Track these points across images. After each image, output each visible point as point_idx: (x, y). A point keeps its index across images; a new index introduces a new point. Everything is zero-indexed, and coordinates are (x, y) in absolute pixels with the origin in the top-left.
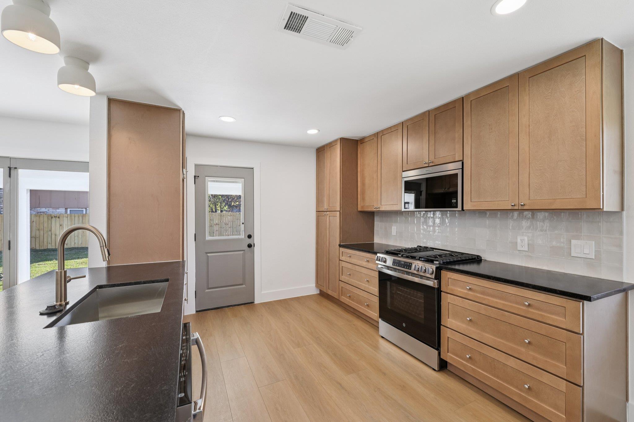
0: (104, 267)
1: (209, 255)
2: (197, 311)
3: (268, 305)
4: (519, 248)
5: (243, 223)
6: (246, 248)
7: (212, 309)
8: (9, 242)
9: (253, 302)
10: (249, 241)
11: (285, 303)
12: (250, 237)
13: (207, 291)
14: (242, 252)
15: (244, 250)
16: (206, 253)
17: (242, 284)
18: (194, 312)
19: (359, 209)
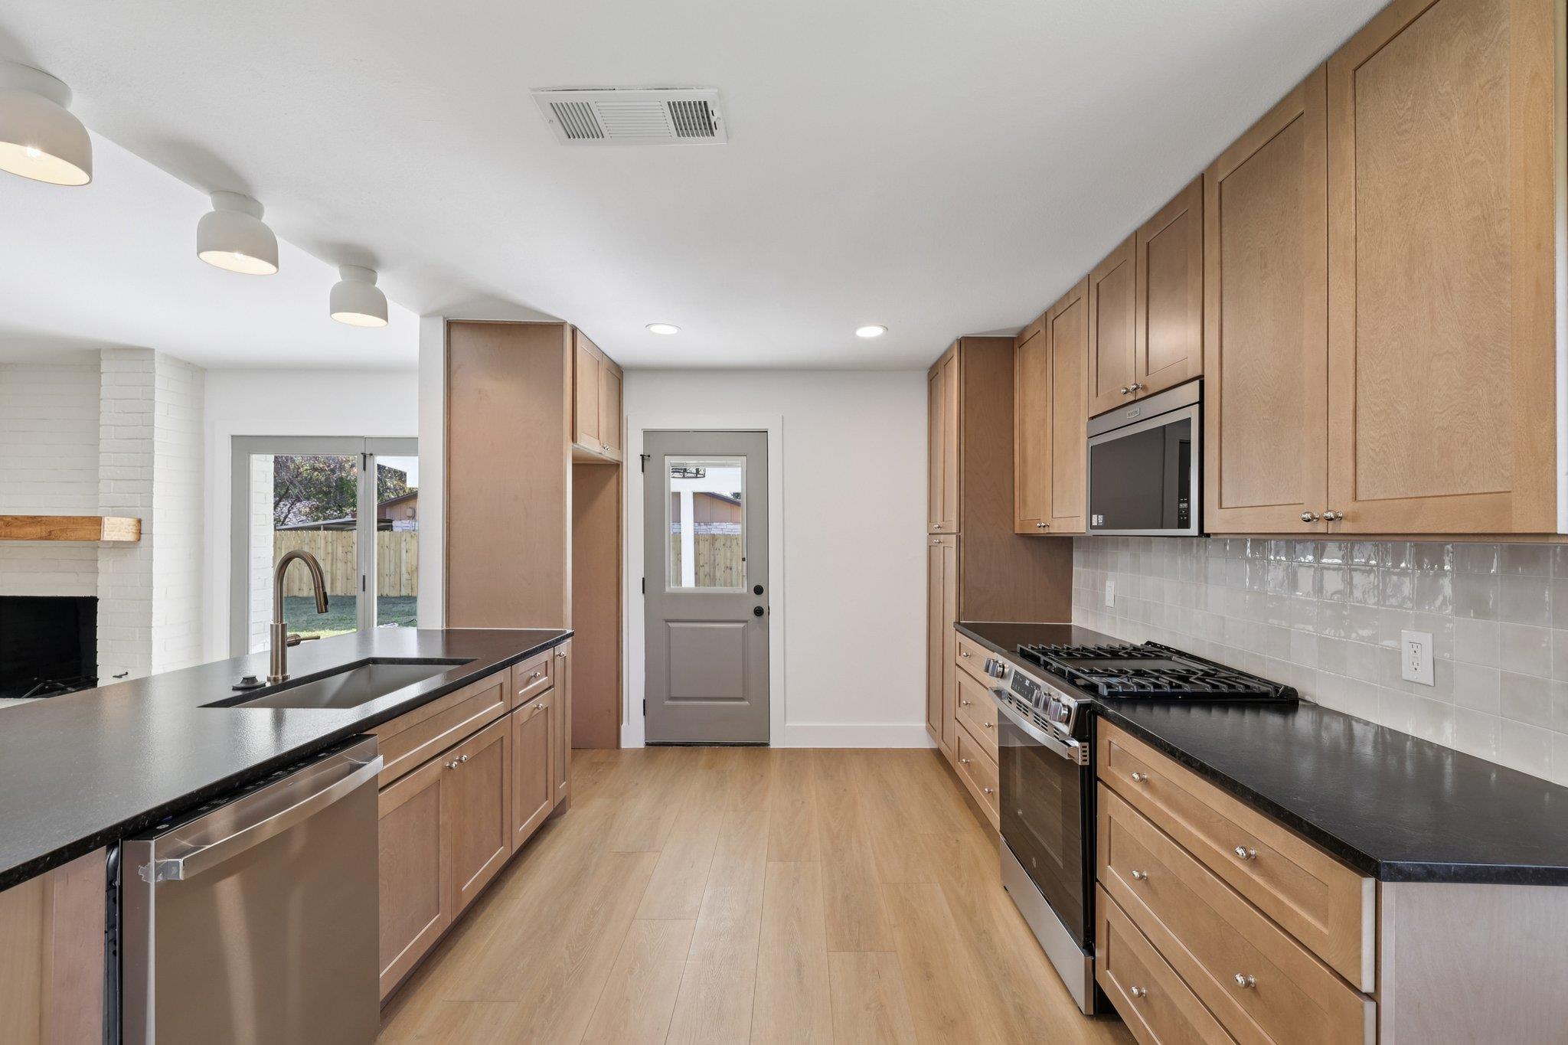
0: (439, 630)
1: (670, 624)
2: (647, 744)
3: (796, 757)
4: (1407, 673)
5: (744, 559)
6: (750, 615)
7: (677, 745)
8: (364, 577)
9: (767, 744)
10: (757, 601)
11: (832, 759)
12: (759, 590)
13: (667, 702)
14: (741, 625)
15: (746, 622)
16: (667, 621)
17: (742, 699)
18: (642, 745)
19: (1017, 531)
